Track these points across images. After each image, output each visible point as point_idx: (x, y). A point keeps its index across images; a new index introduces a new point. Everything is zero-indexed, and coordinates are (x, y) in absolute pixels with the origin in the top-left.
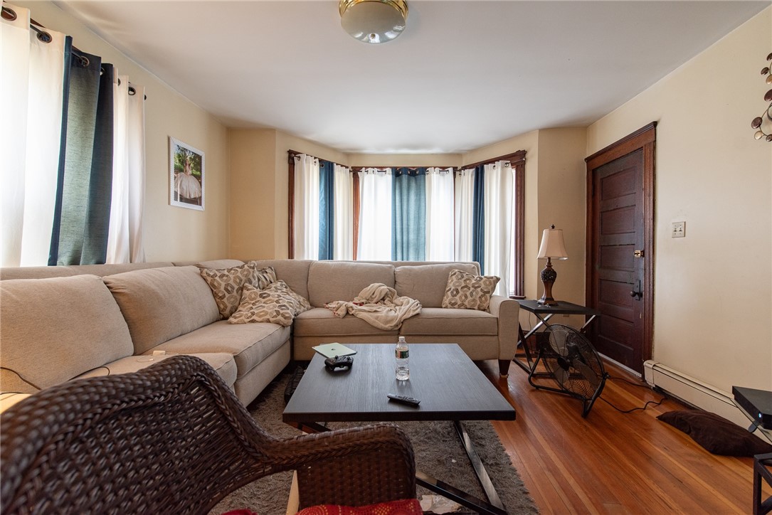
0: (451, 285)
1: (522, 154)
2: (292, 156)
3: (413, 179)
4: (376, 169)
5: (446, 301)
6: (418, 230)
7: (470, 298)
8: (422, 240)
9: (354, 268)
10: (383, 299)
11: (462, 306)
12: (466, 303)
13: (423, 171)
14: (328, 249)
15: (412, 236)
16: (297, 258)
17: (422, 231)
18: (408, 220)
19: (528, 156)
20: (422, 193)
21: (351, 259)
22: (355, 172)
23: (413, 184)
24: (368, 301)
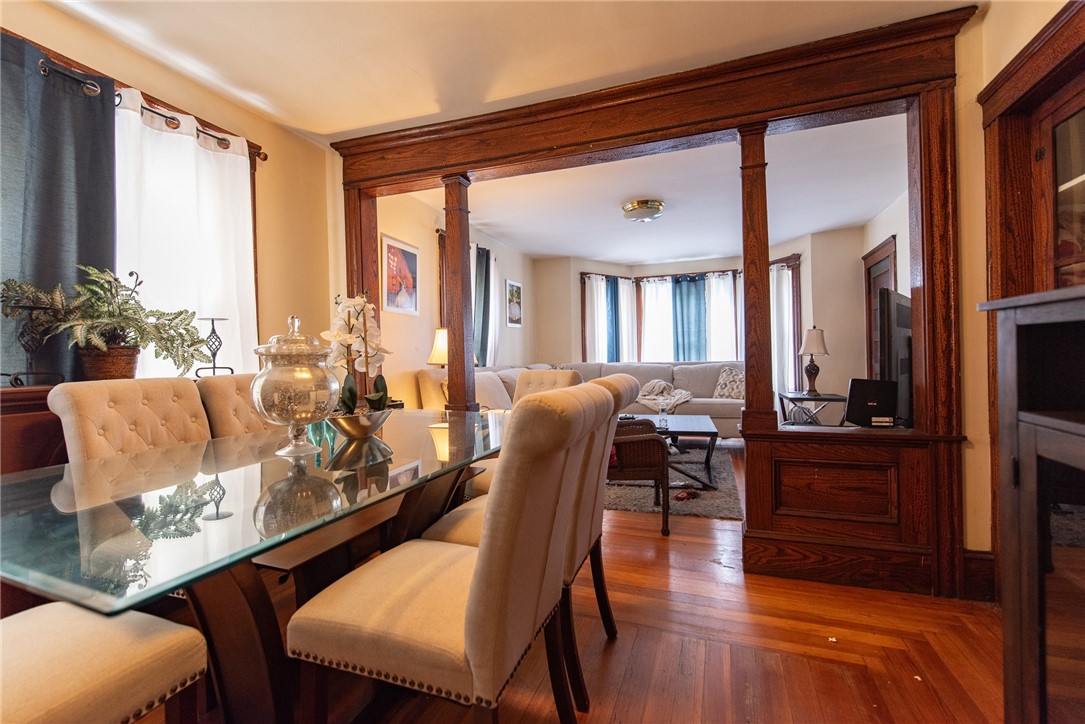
0: (721, 381)
1: (797, 257)
2: (584, 276)
3: (693, 284)
4: (656, 279)
5: (716, 393)
6: (699, 332)
7: (736, 390)
8: (703, 342)
9: (638, 368)
10: (662, 392)
11: (729, 396)
12: (732, 394)
13: (703, 276)
14: (615, 352)
15: (693, 339)
16: (589, 361)
17: (702, 334)
18: (689, 323)
19: (802, 258)
20: (702, 298)
21: (636, 361)
22: (638, 282)
23: (693, 289)
24: (649, 394)
